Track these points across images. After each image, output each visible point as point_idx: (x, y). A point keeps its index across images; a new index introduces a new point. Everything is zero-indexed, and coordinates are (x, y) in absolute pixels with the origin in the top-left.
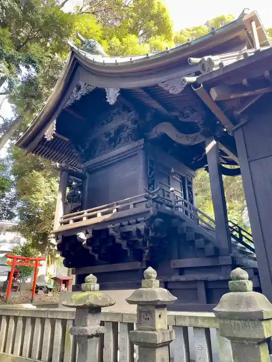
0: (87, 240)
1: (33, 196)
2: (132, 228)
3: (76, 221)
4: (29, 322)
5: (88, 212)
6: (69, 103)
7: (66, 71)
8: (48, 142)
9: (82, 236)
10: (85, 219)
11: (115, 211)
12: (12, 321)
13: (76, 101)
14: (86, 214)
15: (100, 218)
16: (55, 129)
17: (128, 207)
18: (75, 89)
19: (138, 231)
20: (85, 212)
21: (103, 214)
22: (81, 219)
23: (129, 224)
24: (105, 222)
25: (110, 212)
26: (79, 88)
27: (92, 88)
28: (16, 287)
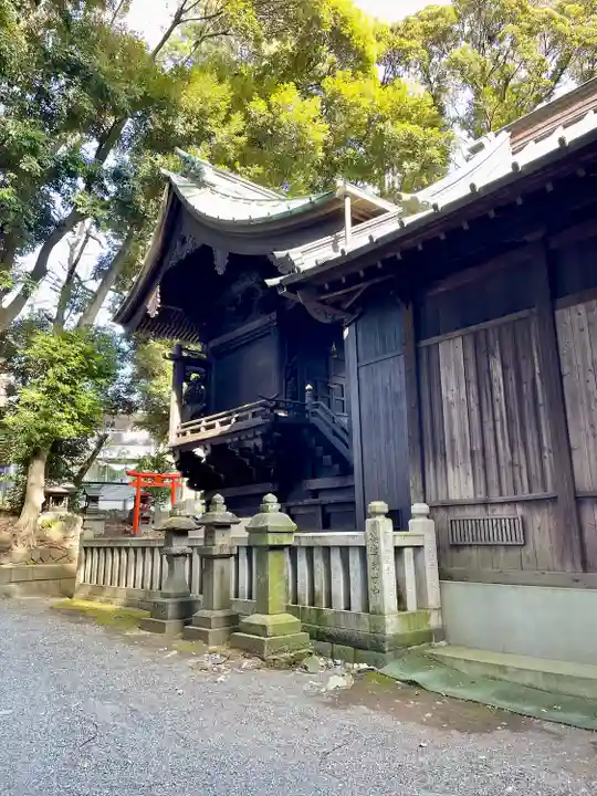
0: (207, 457)
1: (154, 382)
2: (249, 444)
3: (193, 431)
4: (139, 551)
5: (207, 421)
6: (173, 262)
7: (164, 216)
8: (153, 319)
9: (199, 452)
10: (203, 429)
11: (234, 420)
12: (123, 552)
13: (181, 260)
14: (204, 423)
15: (218, 430)
16: (159, 300)
17: (246, 417)
18: (178, 243)
19: (256, 447)
20: (204, 421)
21: (222, 424)
22: (198, 430)
23: (248, 439)
24: (223, 435)
25: (228, 422)
26: (184, 241)
27: (199, 244)
28: (147, 519)
